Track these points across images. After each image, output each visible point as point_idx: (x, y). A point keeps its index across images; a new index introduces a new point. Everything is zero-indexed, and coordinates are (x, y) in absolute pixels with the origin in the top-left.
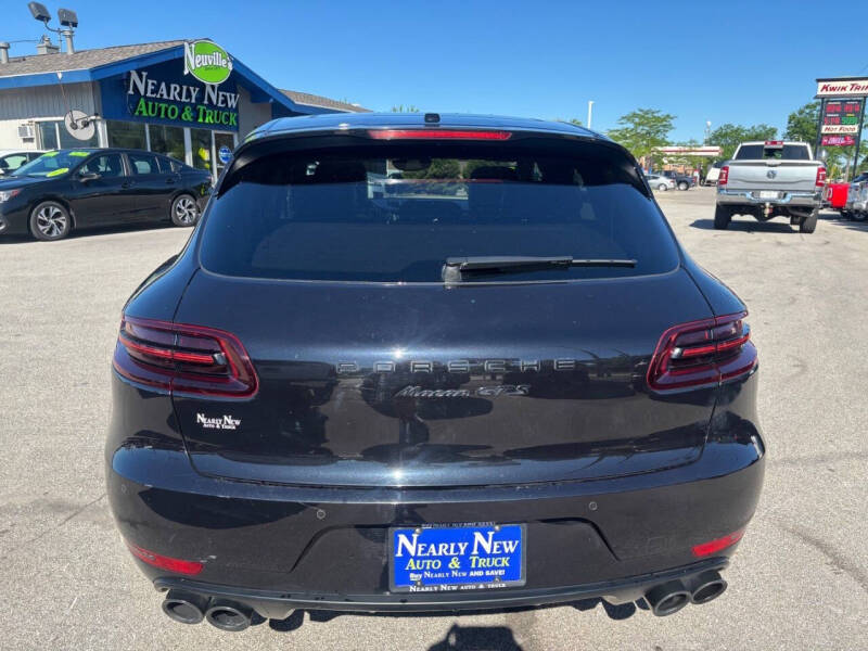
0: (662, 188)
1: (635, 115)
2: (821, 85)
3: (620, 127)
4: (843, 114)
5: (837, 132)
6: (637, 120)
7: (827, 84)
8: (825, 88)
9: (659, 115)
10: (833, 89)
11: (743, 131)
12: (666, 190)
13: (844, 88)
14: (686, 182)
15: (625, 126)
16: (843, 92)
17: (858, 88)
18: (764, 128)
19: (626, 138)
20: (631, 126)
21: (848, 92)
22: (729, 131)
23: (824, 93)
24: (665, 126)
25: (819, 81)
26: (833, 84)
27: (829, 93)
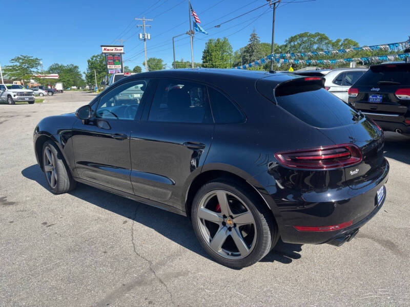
0: (41, 95)
1: (19, 58)
2: (103, 48)
3: (12, 64)
4: (114, 61)
5: (113, 68)
6: (21, 61)
7: (105, 48)
8: (105, 49)
9: (33, 58)
10: (108, 50)
11: (64, 67)
12: (44, 95)
13: (112, 50)
14: (51, 91)
15: (15, 64)
16: (112, 52)
17: (117, 50)
18: (73, 65)
19: (17, 70)
20: (18, 64)
21: (114, 51)
22: (57, 66)
23: (105, 51)
24: (36, 64)
25: (102, 46)
26: (108, 48)
27: (107, 52)
